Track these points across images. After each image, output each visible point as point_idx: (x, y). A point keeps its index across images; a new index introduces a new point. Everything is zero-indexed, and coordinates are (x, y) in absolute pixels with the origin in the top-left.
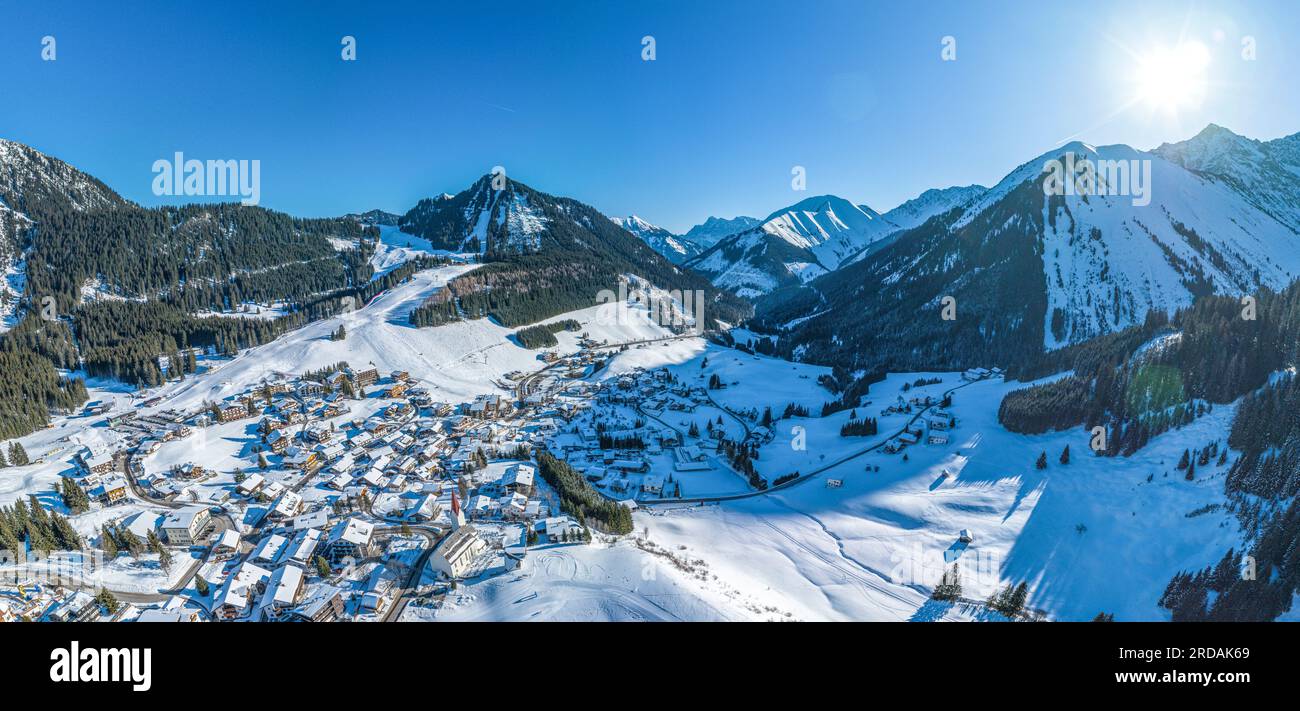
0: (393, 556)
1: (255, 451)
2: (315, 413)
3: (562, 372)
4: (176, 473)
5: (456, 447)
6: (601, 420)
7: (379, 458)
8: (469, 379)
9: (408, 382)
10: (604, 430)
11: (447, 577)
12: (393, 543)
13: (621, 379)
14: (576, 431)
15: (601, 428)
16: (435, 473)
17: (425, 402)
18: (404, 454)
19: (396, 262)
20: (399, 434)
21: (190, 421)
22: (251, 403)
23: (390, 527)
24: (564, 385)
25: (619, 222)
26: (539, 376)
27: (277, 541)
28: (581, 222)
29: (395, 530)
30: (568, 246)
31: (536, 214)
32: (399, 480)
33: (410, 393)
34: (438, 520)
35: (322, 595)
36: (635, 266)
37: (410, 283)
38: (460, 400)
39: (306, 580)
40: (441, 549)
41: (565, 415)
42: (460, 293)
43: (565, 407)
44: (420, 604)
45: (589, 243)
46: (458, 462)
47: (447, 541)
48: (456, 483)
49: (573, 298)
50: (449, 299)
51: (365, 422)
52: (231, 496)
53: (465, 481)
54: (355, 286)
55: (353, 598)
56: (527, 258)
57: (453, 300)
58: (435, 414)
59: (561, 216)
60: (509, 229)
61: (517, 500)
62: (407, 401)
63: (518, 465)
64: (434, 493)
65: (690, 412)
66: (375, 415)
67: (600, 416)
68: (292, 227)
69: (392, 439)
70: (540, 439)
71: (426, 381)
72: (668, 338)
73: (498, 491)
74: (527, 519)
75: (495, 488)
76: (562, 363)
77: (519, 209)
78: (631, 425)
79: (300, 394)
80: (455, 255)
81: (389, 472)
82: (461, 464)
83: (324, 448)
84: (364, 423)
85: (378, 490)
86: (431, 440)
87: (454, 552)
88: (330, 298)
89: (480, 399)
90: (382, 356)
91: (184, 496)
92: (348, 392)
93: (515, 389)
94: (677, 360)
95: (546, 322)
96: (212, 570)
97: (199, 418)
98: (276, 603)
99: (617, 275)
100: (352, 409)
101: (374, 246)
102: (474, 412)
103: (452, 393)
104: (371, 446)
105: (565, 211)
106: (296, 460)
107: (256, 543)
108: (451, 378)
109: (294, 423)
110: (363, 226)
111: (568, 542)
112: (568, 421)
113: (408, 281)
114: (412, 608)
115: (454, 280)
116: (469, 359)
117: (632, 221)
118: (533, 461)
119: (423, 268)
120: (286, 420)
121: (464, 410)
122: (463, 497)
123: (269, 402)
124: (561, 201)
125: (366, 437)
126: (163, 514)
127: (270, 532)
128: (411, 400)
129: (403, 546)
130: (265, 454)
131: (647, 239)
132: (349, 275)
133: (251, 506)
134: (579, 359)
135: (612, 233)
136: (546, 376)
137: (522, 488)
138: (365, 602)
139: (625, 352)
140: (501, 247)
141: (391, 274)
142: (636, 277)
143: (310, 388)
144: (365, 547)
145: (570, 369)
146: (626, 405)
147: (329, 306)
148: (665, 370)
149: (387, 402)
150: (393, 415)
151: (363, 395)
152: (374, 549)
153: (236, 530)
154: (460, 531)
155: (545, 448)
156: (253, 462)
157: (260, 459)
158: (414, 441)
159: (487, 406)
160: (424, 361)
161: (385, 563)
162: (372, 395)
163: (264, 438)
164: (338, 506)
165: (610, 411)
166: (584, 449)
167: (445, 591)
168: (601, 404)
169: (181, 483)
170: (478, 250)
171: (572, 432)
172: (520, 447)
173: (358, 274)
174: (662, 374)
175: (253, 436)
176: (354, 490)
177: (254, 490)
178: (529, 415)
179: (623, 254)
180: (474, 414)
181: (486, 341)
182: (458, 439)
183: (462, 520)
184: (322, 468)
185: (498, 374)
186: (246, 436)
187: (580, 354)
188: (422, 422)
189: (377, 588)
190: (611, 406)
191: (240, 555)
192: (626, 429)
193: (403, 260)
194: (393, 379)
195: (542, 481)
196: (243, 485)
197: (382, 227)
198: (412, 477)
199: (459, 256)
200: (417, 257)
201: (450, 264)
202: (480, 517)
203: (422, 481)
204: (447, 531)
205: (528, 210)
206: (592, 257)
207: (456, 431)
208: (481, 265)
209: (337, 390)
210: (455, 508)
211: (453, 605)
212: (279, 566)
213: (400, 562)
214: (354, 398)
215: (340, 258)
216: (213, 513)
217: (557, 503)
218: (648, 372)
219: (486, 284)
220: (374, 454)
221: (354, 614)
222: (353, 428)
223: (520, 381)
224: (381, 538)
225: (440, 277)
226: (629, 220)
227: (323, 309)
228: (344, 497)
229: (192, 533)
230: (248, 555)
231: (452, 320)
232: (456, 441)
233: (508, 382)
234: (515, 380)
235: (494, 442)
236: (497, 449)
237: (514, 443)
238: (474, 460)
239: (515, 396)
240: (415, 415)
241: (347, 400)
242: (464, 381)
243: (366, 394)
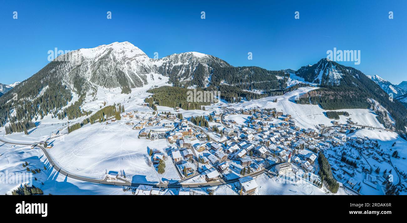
0: (268, 160)
1: (248, 123)
2: (264, 118)
3: (338, 129)
4: (230, 121)
5: (297, 140)
6: (346, 151)
8: (308, 122)
9: (290, 118)
10: (345, 155)
11: (277, 173)
12: (269, 157)
13: (358, 139)
14: (335, 151)
15: (344, 154)
16: (288, 145)
17: (293, 125)
18: (283, 137)
19: (293, 84)
20: (283, 131)
21: (237, 112)
22: (250, 112)
23: (271, 153)
24: (337, 134)
25: (370, 77)
26: (330, 128)
27: (245, 143)
28: (355, 76)
30: (350, 85)
31: (339, 72)
32: (278, 143)
33: (290, 121)
34: (283, 157)
35: (248, 159)
36: (375, 96)
37: (297, 90)
38: (303, 128)
39: (246, 154)
40: (280, 165)
41: (334, 144)
42: (311, 96)
43: (335, 142)
44: (267, 174)
45: (357, 84)
46: (296, 145)
47: (283, 164)
48: (292, 150)
49: (349, 104)
50: (307, 97)
51: (276, 125)
52: (239, 130)
53: (296, 151)
54: (282, 89)
55: (254, 164)
56: (334, 88)
57: (309, 97)
58: (295, 129)
59: (348, 74)
60: (329, 77)
61: (307, 163)
62: (288, 123)
63: (313, 153)
64: (286, 150)
65: (380, 162)
66: (279, 124)
67: (346, 149)
68: (267, 72)
69: (281, 131)
70: (323, 149)
71: (295, 119)
72: (382, 129)
73: (303, 158)
74: (307, 170)
75: (303, 157)
76: (339, 126)
77: (333, 70)
78: (355, 157)
79: (262, 113)
80: (311, 84)
81: (277, 140)
82: (297, 146)
83: (264, 127)
85: (272, 143)
86: (291, 136)
87: (283, 167)
88: (275, 91)
89: (309, 129)
90: (285, 109)
91: (230, 126)
92: (274, 116)
93: (321, 130)
94: (383, 139)
95: (337, 111)
96: (229, 142)
97: (239, 112)
98: (238, 155)
99: (367, 99)
100: (274, 120)
101: (288, 79)
103: (302, 125)
104: (275, 131)
105: (349, 72)
106: (256, 128)
107: (240, 142)
108: (303, 120)
109: (259, 119)
110: (285, 73)
112: (334, 147)
113: (296, 90)
114: (265, 174)
115: (310, 91)
116: (309, 116)
117: (375, 77)
118: (317, 154)
119: (301, 86)
120: (257, 118)
121: (303, 131)
122: (293, 155)
123: (255, 113)
124: (348, 68)
125: (275, 129)
126: (225, 128)
127: (244, 141)
128: (290, 123)
129: (271, 159)
130: (250, 124)
131: (381, 85)
132: (280, 86)
133: (243, 134)
134: (345, 127)
135: (367, 82)
136: (332, 129)
137: (310, 161)
138: (255, 166)
139: (363, 129)
140: (326, 83)
141: (292, 87)
142: (374, 101)
143: (265, 112)
144: (263, 154)
145: (341, 129)
146: (356, 149)
147: (274, 93)
148: (376, 141)
149: (283, 122)
150: (283, 126)
152: (264, 156)
153: (238, 137)
154: (287, 163)
155: (323, 152)
156: (247, 125)
157: (249, 125)
158: (287, 134)
159: (311, 132)
160: (296, 113)
161: (265, 160)
162: (280, 119)
163: (251, 120)
164: (261, 142)
165: (350, 149)
166: (335, 158)
167: (275, 175)
168: (347, 145)
169: (231, 123)
170: (319, 83)
171: (334, 151)
172: (315, 148)
173: (283, 86)
174: (375, 142)
175: (249, 119)
176: (266, 140)
177: (244, 131)
178: (322, 139)
179: (371, 90)
180: (306, 133)
181: (316, 112)
182: (299, 138)
183: (289, 161)
184: (261, 132)
185: (317, 124)
186: (247, 119)
187: (346, 125)
188: (290, 130)
189: (260, 165)
190: (351, 147)
191: (236, 142)
192: (353, 158)
193: (296, 84)
194: (286, 116)
195: (317, 161)
196: (243, 129)
197: (291, 74)
198: (282, 143)
199: (312, 84)
200: (300, 83)
201: (309, 86)
202: (294, 162)
203: (284, 145)
204: (284, 161)
205: (336, 71)
206: (358, 90)
207: (299, 136)
208: (319, 88)
209: (271, 115)
210: (289, 157)
211: (274, 180)
212: (242, 148)
213: (269, 162)
214: (275, 118)
215: (278, 81)
216: (235, 132)
217: (318, 171)
218: (369, 140)
219: (320, 94)
220: (275, 134)
221: (252, 167)
222: (272, 125)
223: (323, 128)
224: (267, 154)
225: (306, 90)
226: (374, 77)
227: (273, 94)
228: (263, 141)
229: (229, 134)
230: (237, 143)
231: (307, 104)
232: (298, 139)
233: (319, 127)
234: (322, 127)
235: (309, 144)
236: (308, 146)
237: (314, 146)
238: (300, 146)
239: (320, 132)
240: (289, 127)
241: (273, 118)
242: (306, 122)
243: (278, 118)
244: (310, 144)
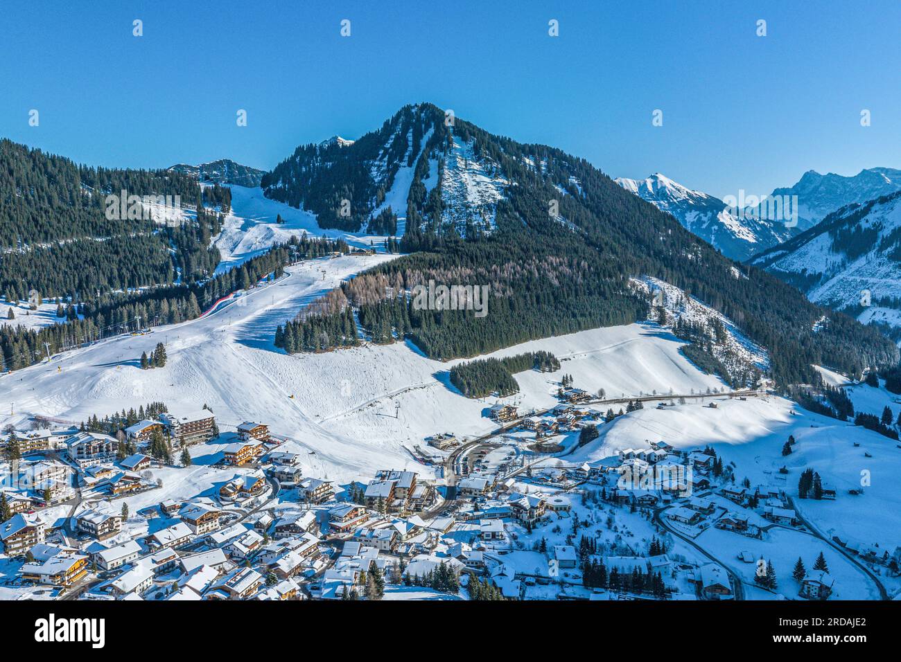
2: (97, 487)
3: (523, 440)
5: (335, 557)
6: (589, 533)
7: (200, 569)
8: (368, 441)
9: (267, 441)
10: (593, 552)
13: (627, 461)
14: (541, 548)
15: (587, 547)
17: (290, 477)
18: (244, 565)
19: (257, 246)
20: (239, 529)
24: (526, 463)
25: (631, 185)
26: (484, 445)
28: (565, 186)
30: (543, 225)
31: (489, 173)
33: (267, 459)
36: (658, 264)
37: (280, 281)
38: (348, 477)
41: (525, 516)
42: (362, 300)
43: (525, 503)
45: (578, 222)
46: (334, 585)
49: (548, 316)
50: (343, 310)
51: (184, 505)
54: (188, 281)
56: (472, 247)
57: (349, 311)
58: (307, 497)
59: (530, 176)
60: (444, 197)
62: (260, 473)
65: (758, 537)
66: (203, 494)
67: (586, 524)
68: (78, 180)
69: (227, 537)
70: (478, 556)
71: (295, 442)
72: (716, 394)
76: (525, 426)
77: (461, 164)
78: (643, 548)
79: (74, 454)
80: (356, 239)
82: (340, 589)
83: (105, 548)
84: (181, 508)
86: (293, 542)
88: (142, 299)
89: (382, 476)
90: (225, 397)
92: (160, 453)
93: (443, 464)
94: (733, 435)
95: (500, 354)
99: (625, 280)
100: (164, 483)
101: (221, 219)
102: (371, 499)
103: (338, 464)
104: (188, 548)
105: (538, 167)
106: (48, 568)
108: (338, 439)
109: (55, 504)
110: (203, 186)
112: (530, 528)
113: (276, 276)
115: (351, 278)
116: (369, 408)
117: (654, 184)
118: (463, 595)
119: (302, 257)
120: (40, 499)
121: (355, 493)
124: (531, 151)
125: (182, 531)
128: (267, 472)
131: (683, 214)
132: (177, 263)
134: (555, 419)
135: (620, 207)
136: (496, 446)
139: (636, 414)
140: (430, 228)
141: (249, 265)
142: (660, 283)
143: (95, 444)
145: (538, 436)
146: (633, 510)
147: (139, 315)
148: (709, 451)
149: (224, 474)
150: (234, 497)
151: (186, 460)
155: (486, 573)
158: (265, 542)
159: (394, 490)
160: (295, 408)
162: (202, 461)
165: (604, 517)
166: (554, 583)
168: (589, 503)
170: (393, 231)
171: (535, 549)
172: (443, 567)
173: (194, 263)
174: (703, 458)
178: (463, 510)
179: (639, 241)
180: (370, 504)
181: (400, 381)
182: (340, 544)
184: (94, 583)
185: (417, 436)
187: (555, 412)
188: (281, 511)
190: (607, 508)
192: (633, 554)
193: (270, 243)
194: (241, 435)
197: (235, 189)
199: (361, 240)
200: (293, 240)
201: (347, 253)
205: (476, 166)
206: (582, 246)
207: (337, 529)
208: (396, 256)
209: (142, 450)
214: (169, 464)
215: (161, 235)
218: (677, 453)
219: (405, 286)
220: (190, 563)
222: (162, 516)
223: (452, 451)
225: (330, 273)
226: (649, 182)
227: (130, 316)
231: (347, 344)
232: (335, 548)
233: (431, 451)
234: (444, 448)
235: (399, 555)
236: (403, 567)
237: (433, 558)
238: (361, 583)
239: (442, 477)
240: (271, 498)
241: (158, 466)
242: (359, 445)
243: (191, 458)
244: (406, 555)
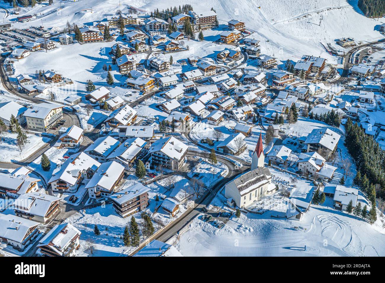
0: (197, 175)
1: (106, 69)
2: (159, 46)
4: (40, 76)
5: (273, 98)
7: (205, 93)
8: (300, 38)
9: (243, 32)
11: (235, 205)
12: (200, 165)
16: (249, 116)
17: (254, 53)
18: (227, 95)
20: (225, 76)
21: (55, 37)
22: (107, 30)
23: (200, 151)
26: (371, 48)
27: (111, 141)
29: (204, 155)
32: (217, 115)
33: (243, 42)
34: (241, 156)
35: (134, 190)
39: (125, 175)
40: (237, 180)
44: (206, 219)
46: (272, 112)
47: (244, 175)
48: (264, 129)
51: (199, 61)
52: (81, 101)
53: (274, 130)
55: (157, 199)
58: (262, 65)
61: (315, 160)
62: (238, 49)
63: (326, 128)
64: (244, 133)
66: (209, 56)
69: (219, 79)
70: (355, 110)
71: (259, 34)
73: (300, 146)
74: (319, 180)
75: (298, 143)
79: (148, 28)
81: (210, 107)
82: (274, 114)
83: (162, 76)
84: (198, 62)
85: (198, 119)
86: (253, 87)
87: (247, 186)
89: (306, 59)
90: (223, 4)
91: (45, 95)
92: (188, 33)
93: (344, 56)
96: (55, 153)
97: (63, 36)
98: (98, 188)
100: (190, 48)
102: (297, 70)
103: (281, 48)
104: (200, 82)
106: (138, 82)
107: (94, 140)
108: (283, 35)
109: (140, 52)
111: (352, 214)
114: (200, 221)
116: (304, 18)
118: (341, 129)
120: (134, 49)
121: (289, 66)
122: (268, 143)
123: (122, 32)
125: (198, 73)
126: (26, 106)
127: (107, 133)
128: (242, 49)
129: (207, 169)
130: (113, 73)
133: (96, 111)
136: (380, 49)
137: (323, 150)
138: (165, 205)
143: (157, 24)
144: (177, 161)
149: (221, 47)
150: (224, 59)
151: (201, 37)
152: (184, 166)
153: (81, 127)
154: (257, 171)
155: (358, 120)
156: (103, 78)
157: (109, 77)
158: (238, 85)
159: (311, 67)
161: (189, 179)
162: (209, 38)
163: (114, 60)
164: (163, 124)
167: (230, 216)
169: (43, 85)
172: (333, 112)
175: (106, 57)
176: (178, 115)
177: (100, 99)
178: (350, 84)
180: (297, 72)
181: (325, 3)
182: (277, 92)
183: (261, 162)
184: (157, 92)
185: (330, 38)
186: (100, 56)
188: (248, 70)
189: (177, 197)
191: (80, 146)
194: (230, 27)
195: (344, 149)
196: (92, 94)
198: (229, 115)
202: (278, 164)
203: (236, 120)
204: (246, 167)
207: (277, 84)
209: (180, 30)
210: (258, 151)
211: (232, 230)
212: (107, 160)
213: (201, 182)
214: (193, 38)
216: (66, 111)
217: (353, 175)
220: (201, 89)
221: (155, 211)
222: (188, 65)
223: (350, 49)
224: (191, 159)
228: (170, 119)
229: (46, 123)
230: (86, 147)
232: (274, 93)
233: (337, 48)
234: (346, 47)
235: (308, 102)
236: (310, 109)
237: (328, 107)
238: (286, 113)
239: (342, 63)
240: (243, 63)
241: (187, 39)
242: (294, 39)
243: (204, 36)
244: (313, 103)
